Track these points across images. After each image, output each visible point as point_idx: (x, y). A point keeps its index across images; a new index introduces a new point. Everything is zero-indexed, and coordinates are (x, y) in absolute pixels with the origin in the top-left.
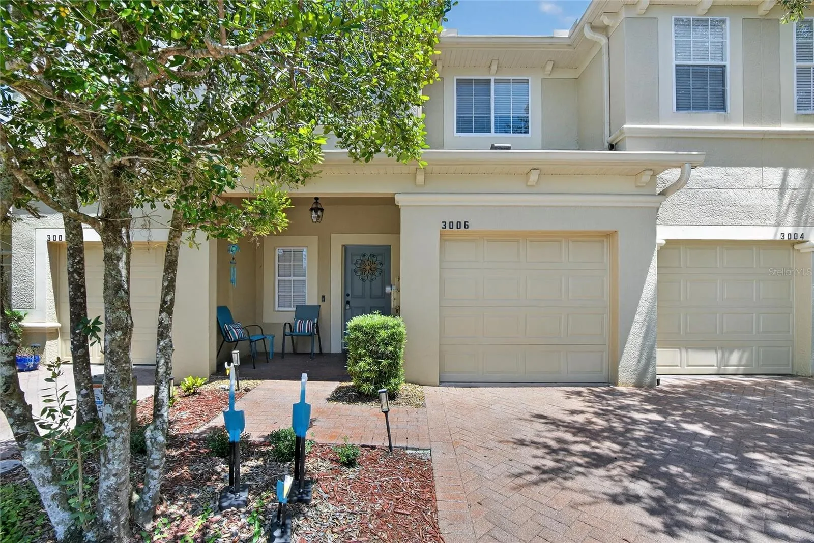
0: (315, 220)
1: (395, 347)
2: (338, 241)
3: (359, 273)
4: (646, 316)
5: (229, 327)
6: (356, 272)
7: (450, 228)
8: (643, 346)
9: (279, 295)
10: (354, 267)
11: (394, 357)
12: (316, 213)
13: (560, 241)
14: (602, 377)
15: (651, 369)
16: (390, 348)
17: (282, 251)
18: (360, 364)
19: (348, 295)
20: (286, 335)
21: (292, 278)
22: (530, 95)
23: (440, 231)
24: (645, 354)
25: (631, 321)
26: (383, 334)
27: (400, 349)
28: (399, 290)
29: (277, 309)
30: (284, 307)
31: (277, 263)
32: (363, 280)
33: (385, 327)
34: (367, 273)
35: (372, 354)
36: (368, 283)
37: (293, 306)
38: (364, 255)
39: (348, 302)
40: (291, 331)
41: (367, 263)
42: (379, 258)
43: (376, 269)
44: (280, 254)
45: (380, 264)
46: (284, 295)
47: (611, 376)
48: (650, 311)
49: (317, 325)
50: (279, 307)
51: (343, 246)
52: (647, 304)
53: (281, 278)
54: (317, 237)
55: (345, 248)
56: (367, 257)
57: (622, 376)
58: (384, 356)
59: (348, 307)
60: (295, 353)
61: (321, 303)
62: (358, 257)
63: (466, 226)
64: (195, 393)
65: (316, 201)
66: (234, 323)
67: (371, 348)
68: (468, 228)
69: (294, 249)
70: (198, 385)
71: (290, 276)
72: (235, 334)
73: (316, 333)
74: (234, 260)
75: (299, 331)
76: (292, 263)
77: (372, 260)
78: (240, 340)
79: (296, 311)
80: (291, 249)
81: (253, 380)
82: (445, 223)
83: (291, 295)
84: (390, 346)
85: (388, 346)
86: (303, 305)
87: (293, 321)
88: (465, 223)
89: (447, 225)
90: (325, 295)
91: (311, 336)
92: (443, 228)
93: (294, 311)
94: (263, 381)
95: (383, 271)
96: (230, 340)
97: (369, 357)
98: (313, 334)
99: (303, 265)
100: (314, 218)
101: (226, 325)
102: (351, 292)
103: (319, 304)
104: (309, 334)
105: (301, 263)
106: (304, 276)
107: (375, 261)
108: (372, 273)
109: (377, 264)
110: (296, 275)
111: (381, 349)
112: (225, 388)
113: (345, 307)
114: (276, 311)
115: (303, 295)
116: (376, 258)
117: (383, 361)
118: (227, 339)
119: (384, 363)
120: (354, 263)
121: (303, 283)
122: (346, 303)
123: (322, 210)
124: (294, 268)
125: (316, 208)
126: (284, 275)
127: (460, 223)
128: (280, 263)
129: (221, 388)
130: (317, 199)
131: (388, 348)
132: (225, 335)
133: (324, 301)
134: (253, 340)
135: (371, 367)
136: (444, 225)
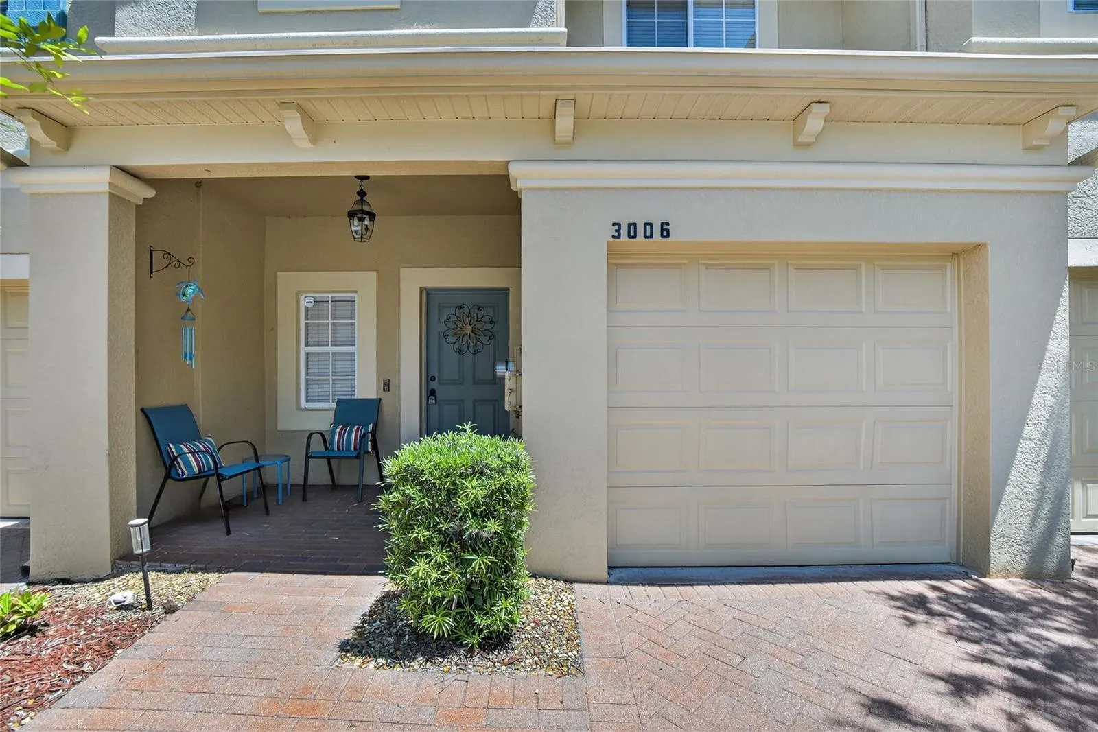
0: (357, 236)
1: (507, 522)
2: (413, 282)
3: (452, 339)
4: (1047, 427)
5: (178, 449)
6: (447, 337)
7: (630, 237)
8: (1042, 490)
9: (307, 381)
10: (444, 328)
11: (504, 548)
12: (361, 220)
13: (856, 268)
14: (942, 551)
15: (1059, 540)
16: (493, 526)
17: (311, 300)
19: (433, 379)
20: (311, 457)
21: (331, 349)
22: (757, 16)
23: (608, 244)
24: (1047, 507)
25: (1016, 438)
26: (475, 489)
27: (519, 525)
28: (519, 372)
29: (303, 404)
30: (318, 401)
31: (303, 321)
32: (460, 351)
33: (479, 470)
34: (466, 338)
35: (447, 540)
36: (468, 357)
37: (333, 400)
38: (461, 307)
39: (432, 392)
40: (326, 448)
41: (467, 321)
42: (489, 312)
43: (484, 331)
44: (307, 305)
45: (491, 322)
46: (318, 380)
47: (965, 552)
48: (1055, 417)
49: (374, 436)
50: (307, 401)
51: (422, 289)
52: (1050, 401)
53: (311, 349)
54: (373, 274)
55: (428, 296)
56: (466, 310)
57: (999, 556)
58: (477, 544)
59: (432, 401)
60: (335, 487)
61: (383, 395)
62: (451, 311)
63: (665, 233)
64: (26, 629)
65: (359, 198)
66: (198, 438)
67: (443, 526)
68: (668, 236)
69: (332, 297)
70: (30, 612)
71: (328, 346)
72: (191, 463)
73: (370, 450)
74: (189, 312)
75: (339, 449)
76: (330, 321)
77: (475, 315)
78: (201, 475)
79: (337, 410)
80: (328, 297)
81: (206, 570)
82: (619, 225)
83: (329, 380)
84: (493, 520)
85: (489, 520)
86: (349, 397)
87: (328, 429)
88: (663, 224)
89: (624, 231)
90: (389, 381)
91: (360, 454)
92: (613, 237)
93: (332, 410)
94: (224, 576)
95: (496, 334)
96: (179, 475)
97: (441, 551)
98: (362, 452)
99: (354, 325)
100: (356, 231)
101: (170, 444)
102: (439, 373)
103: (379, 397)
104: (355, 454)
105: (353, 321)
106: (352, 345)
107: (482, 318)
108: (476, 339)
109: (485, 322)
110: (338, 343)
111: (471, 527)
112: (124, 602)
113: (428, 401)
114: (301, 409)
115: (352, 379)
116: (482, 311)
117: (475, 557)
118: (173, 473)
119: (479, 562)
120: (443, 321)
121: (350, 358)
122: (429, 394)
123: (372, 216)
124: (333, 331)
125: (360, 210)
126: (316, 344)
127: (651, 225)
128: (308, 322)
129: (114, 601)
130: (362, 193)
131: (489, 524)
132: (169, 465)
133: (389, 390)
134: (226, 476)
135: (444, 573)
136: (616, 231)
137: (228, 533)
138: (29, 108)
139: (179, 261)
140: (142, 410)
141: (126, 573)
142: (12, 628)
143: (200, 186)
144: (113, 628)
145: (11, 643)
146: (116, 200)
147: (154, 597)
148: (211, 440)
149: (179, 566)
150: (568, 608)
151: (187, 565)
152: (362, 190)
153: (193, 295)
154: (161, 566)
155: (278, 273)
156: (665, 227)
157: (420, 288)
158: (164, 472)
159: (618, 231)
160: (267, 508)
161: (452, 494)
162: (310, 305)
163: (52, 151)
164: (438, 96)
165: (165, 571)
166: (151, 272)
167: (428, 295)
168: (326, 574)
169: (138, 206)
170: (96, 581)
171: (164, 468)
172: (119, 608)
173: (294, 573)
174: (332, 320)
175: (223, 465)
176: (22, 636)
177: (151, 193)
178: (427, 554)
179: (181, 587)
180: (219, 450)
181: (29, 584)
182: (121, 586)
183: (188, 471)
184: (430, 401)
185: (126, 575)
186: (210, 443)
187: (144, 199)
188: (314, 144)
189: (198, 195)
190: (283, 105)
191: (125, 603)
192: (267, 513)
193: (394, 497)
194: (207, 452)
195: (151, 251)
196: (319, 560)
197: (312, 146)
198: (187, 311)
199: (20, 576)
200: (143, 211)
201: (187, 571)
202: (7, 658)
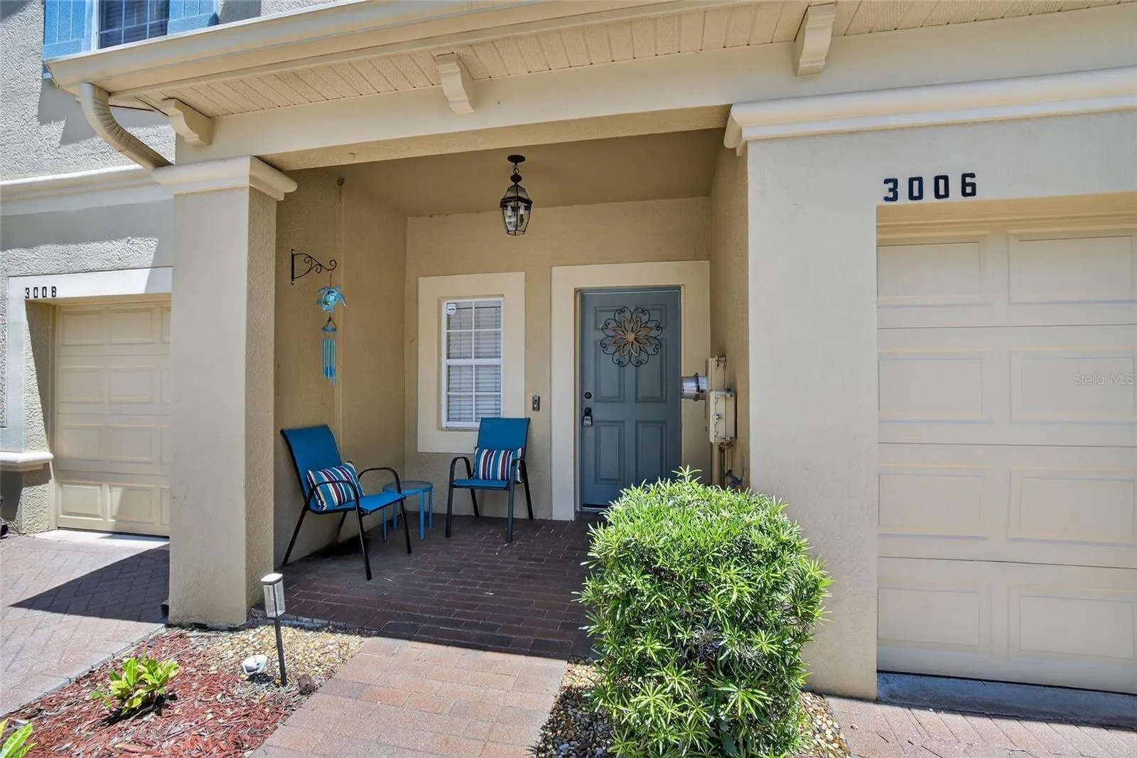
0: (511, 228)
2: (567, 282)
3: (611, 349)
5: (318, 477)
6: (605, 347)
7: (912, 197)
9: (449, 397)
10: (601, 336)
12: (515, 209)
17: (454, 306)
18: (644, 700)
19: (589, 396)
20: (455, 486)
21: (473, 361)
23: (879, 209)
29: (444, 423)
30: (459, 419)
31: (444, 331)
32: (620, 363)
34: (628, 347)
35: (689, 657)
36: (630, 369)
37: (477, 419)
38: (621, 311)
39: (588, 412)
40: (470, 475)
41: (629, 327)
42: (656, 316)
43: (648, 338)
44: (449, 312)
45: (658, 327)
46: (460, 397)
49: (523, 464)
50: (448, 420)
51: (577, 291)
53: (453, 362)
54: (522, 276)
55: (583, 296)
56: (628, 315)
59: (588, 422)
60: (477, 518)
61: (532, 415)
62: (611, 315)
63: (968, 188)
64: (152, 703)
65: (514, 184)
66: (338, 464)
67: (683, 636)
68: (973, 193)
69: (475, 303)
70: (156, 684)
71: (471, 357)
72: (331, 495)
73: (519, 480)
74: (331, 322)
75: (484, 478)
76: (473, 330)
77: (639, 319)
78: (340, 507)
79: (481, 430)
80: (471, 303)
81: (346, 631)
82: (895, 182)
83: (472, 396)
84: (762, 633)
85: (756, 632)
86: (493, 416)
87: (473, 452)
88: (964, 176)
89: (903, 189)
90: (539, 398)
91: (509, 485)
92: (887, 199)
93: (476, 431)
94: (366, 640)
95: (664, 343)
96: (318, 506)
97: (678, 672)
98: (512, 484)
99: (500, 334)
100: (510, 223)
101: (310, 472)
102: (596, 390)
103: (528, 416)
104: (504, 484)
105: (498, 330)
106: (496, 357)
107: (647, 323)
108: (640, 349)
109: (651, 328)
110: (481, 355)
111: (731, 643)
112: (257, 669)
113: (582, 424)
114: (442, 429)
115: (496, 396)
116: (647, 315)
117: (732, 688)
118: (312, 506)
119: (738, 697)
120: (601, 326)
121: (494, 372)
122: (583, 414)
123: (528, 204)
124: (476, 341)
125: (515, 197)
126: (458, 356)
127: (946, 178)
128: (450, 331)
129: (246, 667)
130: (516, 178)
131: (757, 639)
132: (308, 494)
133: (539, 410)
134: (367, 510)
135: (684, 708)
136: (890, 190)
137: (369, 578)
138: (173, 98)
139: (320, 265)
140: (282, 432)
141: (261, 625)
142: (137, 703)
143: (342, 184)
144: (243, 713)
145: (135, 724)
146: (256, 195)
147: (289, 666)
148: (353, 467)
149: (318, 622)
150: (836, 745)
151: (325, 622)
152: (516, 175)
153: (335, 303)
154: (297, 621)
155: (420, 279)
156: (968, 180)
157: (575, 289)
158: (303, 504)
159: (894, 190)
160: (409, 546)
161: (698, 589)
162: (452, 313)
163: (196, 146)
164: (641, 20)
165: (302, 627)
166: (293, 278)
167: (583, 298)
168: (485, 649)
169: (278, 202)
170: (231, 630)
171: (303, 500)
172: (251, 679)
173: (448, 644)
174: (475, 329)
175: (364, 495)
176: (148, 713)
177: (291, 187)
178: (657, 677)
179: (318, 654)
180: (359, 477)
181: (169, 626)
182: (255, 644)
183: (327, 504)
184: (585, 422)
185: (262, 628)
186: (350, 468)
187: (285, 194)
188: (473, 108)
189: (340, 193)
190: (440, 58)
191: (258, 671)
192: (410, 552)
193: (611, 588)
194: (349, 482)
195: (293, 255)
196: (475, 626)
197: (473, 111)
198: (329, 321)
199: (160, 615)
200: (285, 208)
201: (326, 629)
202: (127, 747)
